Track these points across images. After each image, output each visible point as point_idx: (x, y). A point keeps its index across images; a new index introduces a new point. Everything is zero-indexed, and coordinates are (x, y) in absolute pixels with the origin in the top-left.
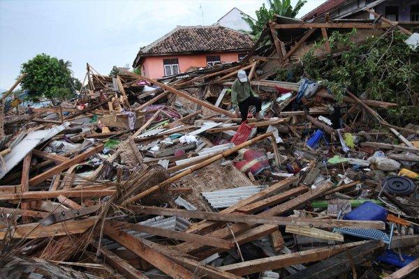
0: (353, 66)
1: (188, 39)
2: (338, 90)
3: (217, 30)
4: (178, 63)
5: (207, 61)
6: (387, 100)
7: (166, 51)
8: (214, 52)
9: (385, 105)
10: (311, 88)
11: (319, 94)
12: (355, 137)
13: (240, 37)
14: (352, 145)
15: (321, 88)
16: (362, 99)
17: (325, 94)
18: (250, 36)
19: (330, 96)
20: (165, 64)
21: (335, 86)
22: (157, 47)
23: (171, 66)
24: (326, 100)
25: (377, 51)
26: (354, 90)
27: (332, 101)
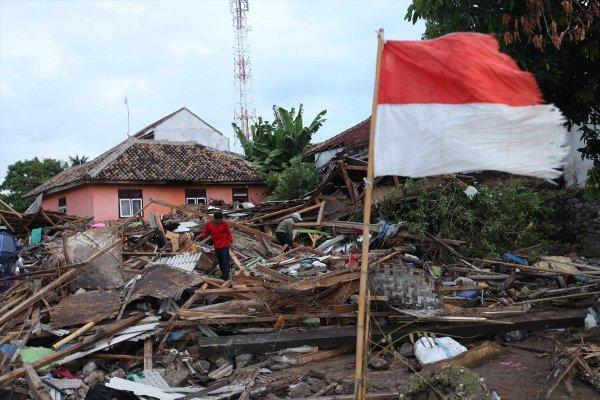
0: (428, 210)
1: (154, 161)
2: (420, 229)
3: (194, 150)
4: (141, 197)
5: (187, 196)
6: (458, 238)
7: (126, 177)
8: (199, 183)
9: (457, 242)
10: (392, 229)
11: (400, 234)
12: (439, 269)
13: (232, 163)
14: (439, 274)
15: (402, 229)
16: (438, 238)
17: (406, 234)
18: (246, 162)
19: (411, 236)
20: (120, 197)
21: (415, 226)
22: (109, 171)
23: (130, 201)
24: (407, 239)
25: (446, 198)
26: (431, 230)
27: (412, 241)
